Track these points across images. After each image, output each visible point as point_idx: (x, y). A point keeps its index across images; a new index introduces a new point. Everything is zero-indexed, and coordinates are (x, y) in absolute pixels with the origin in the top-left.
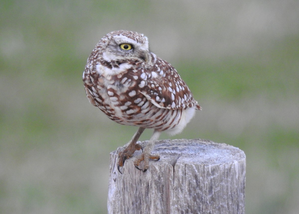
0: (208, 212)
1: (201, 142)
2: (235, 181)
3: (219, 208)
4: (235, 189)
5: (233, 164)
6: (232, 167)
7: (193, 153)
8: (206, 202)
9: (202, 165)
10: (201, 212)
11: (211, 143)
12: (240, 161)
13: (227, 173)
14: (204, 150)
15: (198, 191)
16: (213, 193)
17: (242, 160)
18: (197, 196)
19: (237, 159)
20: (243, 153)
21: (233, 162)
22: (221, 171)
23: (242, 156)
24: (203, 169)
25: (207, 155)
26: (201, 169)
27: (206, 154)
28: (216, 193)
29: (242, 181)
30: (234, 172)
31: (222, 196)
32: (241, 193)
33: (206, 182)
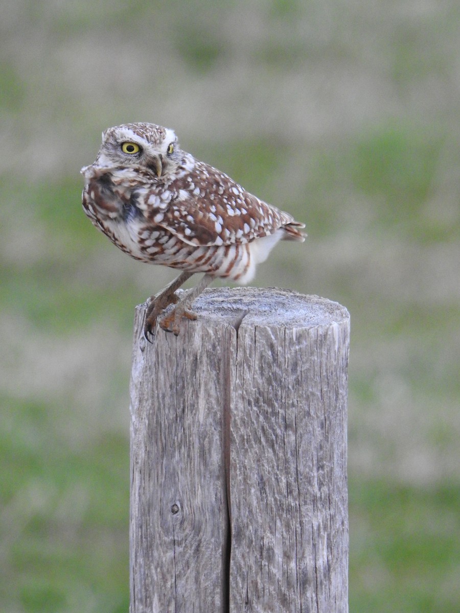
0: (291, 401)
1: (278, 292)
2: (333, 354)
3: (308, 396)
4: (334, 367)
5: (331, 327)
6: (329, 333)
7: (267, 308)
8: (287, 386)
9: (283, 329)
10: (279, 402)
11: (294, 293)
12: (341, 322)
13: (321, 341)
14: (284, 304)
15: (275, 369)
16: (299, 373)
17: (345, 322)
18: (272, 377)
19: (336, 320)
20: (345, 310)
21: (331, 324)
22: (311, 338)
23: (344, 315)
24: (284, 334)
25: (288, 313)
26: (281, 334)
27: (287, 311)
28: (303, 373)
29: (344, 354)
30: (331, 339)
31: (312, 377)
32: (341, 374)
33: (288, 356)
